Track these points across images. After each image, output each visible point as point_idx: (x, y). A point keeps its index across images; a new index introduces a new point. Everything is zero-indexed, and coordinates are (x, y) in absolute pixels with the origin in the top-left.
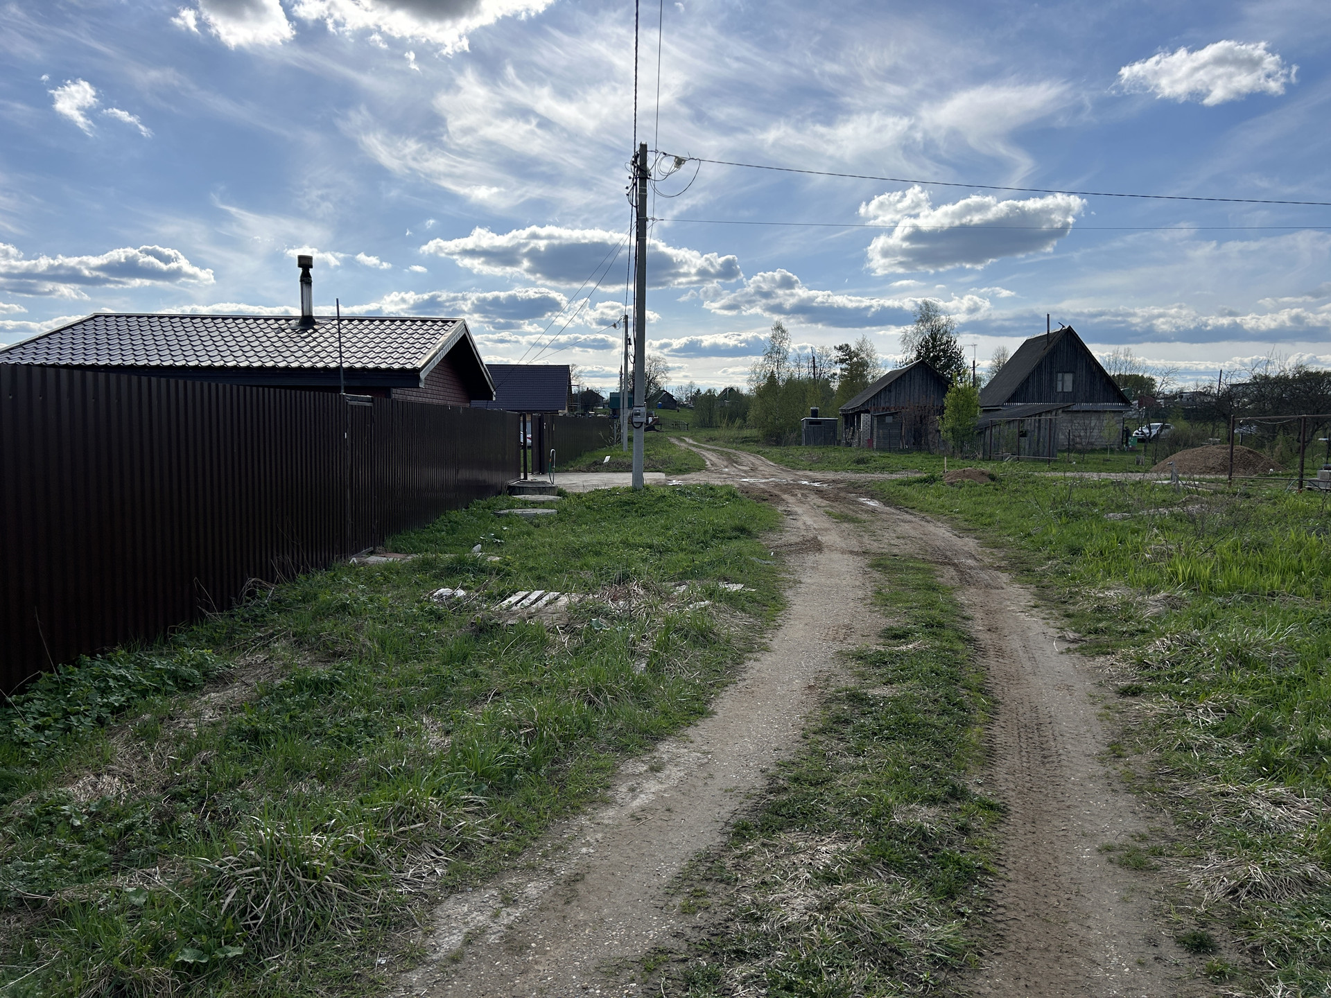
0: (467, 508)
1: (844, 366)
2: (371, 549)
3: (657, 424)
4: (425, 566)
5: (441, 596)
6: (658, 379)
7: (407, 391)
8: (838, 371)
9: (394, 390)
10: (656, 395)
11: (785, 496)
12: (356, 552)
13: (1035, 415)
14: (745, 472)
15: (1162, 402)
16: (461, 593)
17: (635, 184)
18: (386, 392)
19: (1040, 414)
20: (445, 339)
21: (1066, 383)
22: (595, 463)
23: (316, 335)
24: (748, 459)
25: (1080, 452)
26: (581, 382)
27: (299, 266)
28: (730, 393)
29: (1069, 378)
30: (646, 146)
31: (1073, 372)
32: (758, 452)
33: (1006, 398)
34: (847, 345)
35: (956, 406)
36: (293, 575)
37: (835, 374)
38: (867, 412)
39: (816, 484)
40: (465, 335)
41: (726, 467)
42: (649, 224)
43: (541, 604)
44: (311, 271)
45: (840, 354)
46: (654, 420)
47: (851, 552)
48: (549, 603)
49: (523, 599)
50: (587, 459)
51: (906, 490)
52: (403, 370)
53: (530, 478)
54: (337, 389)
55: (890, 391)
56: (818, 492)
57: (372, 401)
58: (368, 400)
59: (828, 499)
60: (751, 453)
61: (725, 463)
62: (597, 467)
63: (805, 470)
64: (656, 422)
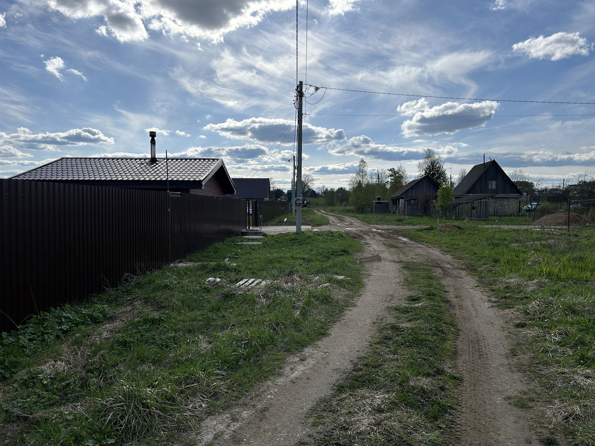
0: (223, 242)
1: (392, 178)
2: (180, 260)
4: (203, 267)
5: (209, 281)
6: (309, 184)
7: (197, 190)
8: (390, 180)
9: (191, 190)
10: (308, 191)
11: (365, 236)
12: (173, 261)
13: (479, 200)
14: (347, 225)
15: (537, 193)
16: (218, 280)
17: (297, 99)
18: (187, 191)
19: (481, 199)
20: (213, 167)
21: (493, 185)
23: (157, 166)
24: (349, 219)
25: (500, 216)
26: (275, 186)
27: (150, 136)
28: (341, 190)
29: (494, 183)
30: (302, 82)
31: (496, 180)
32: (353, 216)
33: (466, 192)
34: (393, 169)
35: (443, 196)
36: (145, 271)
37: (388, 181)
38: (403, 198)
39: (379, 231)
40: (222, 166)
41: (339, 223)
42: (303, 116)
43: (253, 285)
44: (155, 138)
45: (390, 172)
46: (307, 202)
47: (394, 261)
48: (257, 284)
49: (245, 282)
50: (277, 220)
51: (420, 233)
52: (195, 181)
53: (251, 228)
54: (166, 190)
55: (413, 189)
56: (380, 234)
57: (181, 195)
58: (179, 195)
59: (384, 237)
60: (350, 217)
61: (338, 221)
62: (281, 223)
63: (374, 224)
64: (308, 203)
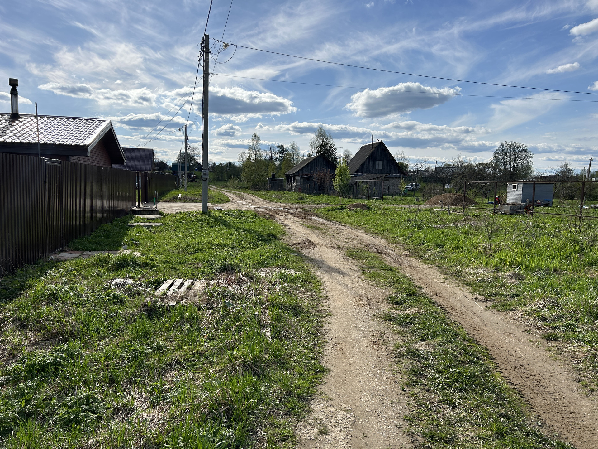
0: (112, 222)
1: (281, 155)
2: (61, 249)
3: (196, 178)
4: (102, 262)
5: (116, 284)
7: (79, 158)
9: (71, 157)
10: (193, 165)
11: (277, 216)
12: (52, 251)
13: (373, 179)
14: (250, 203)
16: (130, 281)
17: (203, 55)
18: (67, 157)
19: (375, 179)
20: (99, 130)
21: (380, 165)
22: (174, 198)
23: (20, 124)
24: (249, 196)
28: (230, 165)
29: (381, 163)
30: (208, 35)
31: (383, 161)
32: (253, 193)
33: (355, 171)
34: (282, 146)
35: (340, 174)
37: (277, 158)
38: (298, 176)
39: (287, 210)
40: (110, 129)
41: (240, 200)
43: (184, 289)
44: (17, 88)
45: (279, 149)
47: (331, 247)
48: (190, 288)
49: (171, 286)
50: (168, 196)
51: (334, 213)
52: (77, 146)
53: (141, 206)
54: (37, 155)
55: (308, 167)
56: (292, 214)
57: (60, 163)
58: (58, 162)
59: (298, 217)
60: (249, 194)
61: (239, 199)
62: (175, 199)
63: (278, 202)
64: (195, 177)
